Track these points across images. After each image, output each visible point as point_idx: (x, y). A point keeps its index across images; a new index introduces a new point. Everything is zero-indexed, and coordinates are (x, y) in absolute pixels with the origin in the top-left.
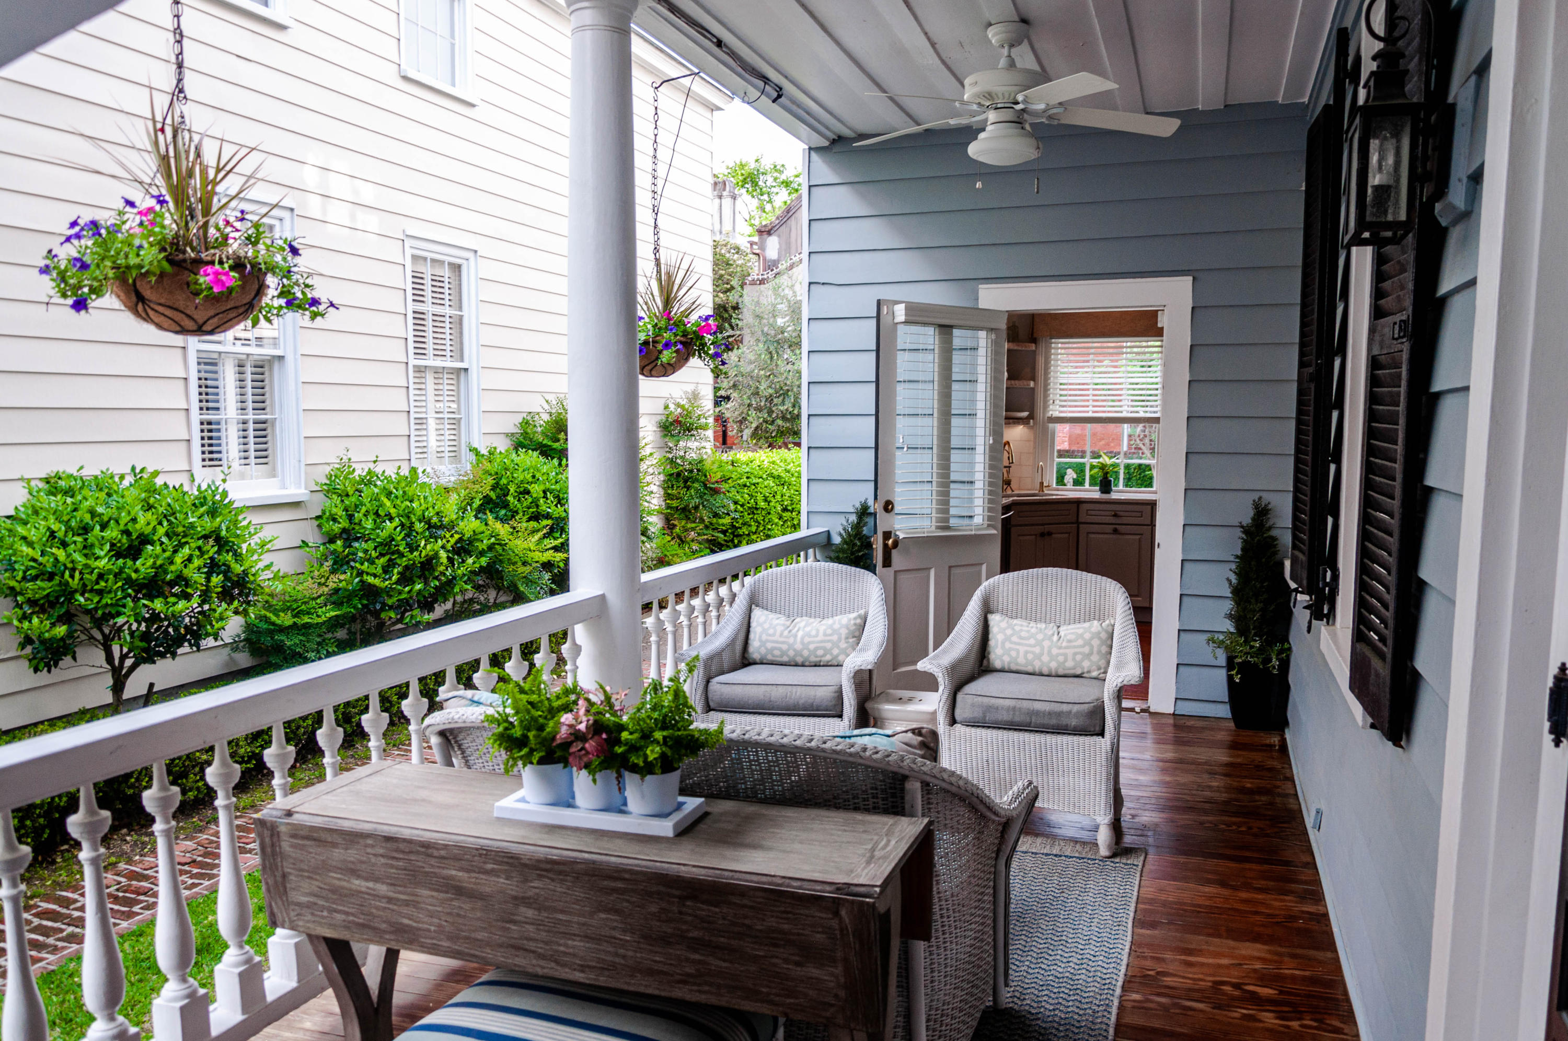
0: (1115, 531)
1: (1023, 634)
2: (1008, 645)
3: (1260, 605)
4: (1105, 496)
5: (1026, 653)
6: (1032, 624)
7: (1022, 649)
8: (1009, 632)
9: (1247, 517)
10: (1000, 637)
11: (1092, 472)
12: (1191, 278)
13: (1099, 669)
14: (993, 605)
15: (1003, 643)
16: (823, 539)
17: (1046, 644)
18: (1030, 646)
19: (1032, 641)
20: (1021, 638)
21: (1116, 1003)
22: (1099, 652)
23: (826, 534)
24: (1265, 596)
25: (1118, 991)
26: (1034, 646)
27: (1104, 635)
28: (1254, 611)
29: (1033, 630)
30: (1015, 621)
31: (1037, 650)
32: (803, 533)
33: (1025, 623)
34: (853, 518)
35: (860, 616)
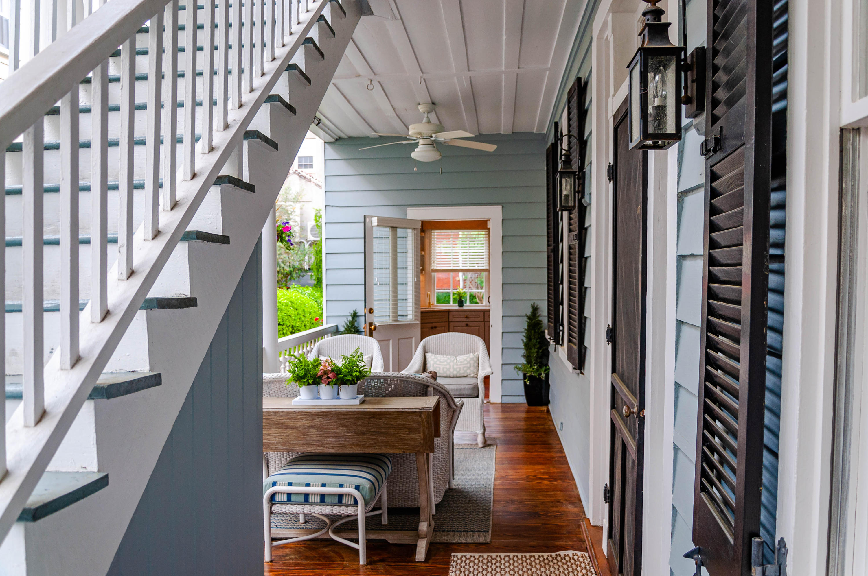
0: (467, 325)
1: (441, 360)
2: (435, 365)
3: (536, 350)
4: (461, 308)
5: (443, 368)
6: (445, 356)
7: (441, 367)
8: (435, 360)
9: (529, 312)
10: (432, 362)
11: (454, 297)
12: (501, 207)
13: (474, 373)
14: (427, 350)
15: (433, 364)
16: (334, 329)
17: (452, 364)
18: (445, 365)
19: (445, 363)
20: (440, 362)
21: (493, 484)
22: (474, 366)
24: (538, 346)
25: (493, 481)
26: (446, 365)
27: (475, 359)
28: (533, 353)
29: (446, 359)
30: (438, 356)
31: (448, 367)
32: (325, 326)
33: (442, 356)
34: (350, 318)
35: (369, 357)
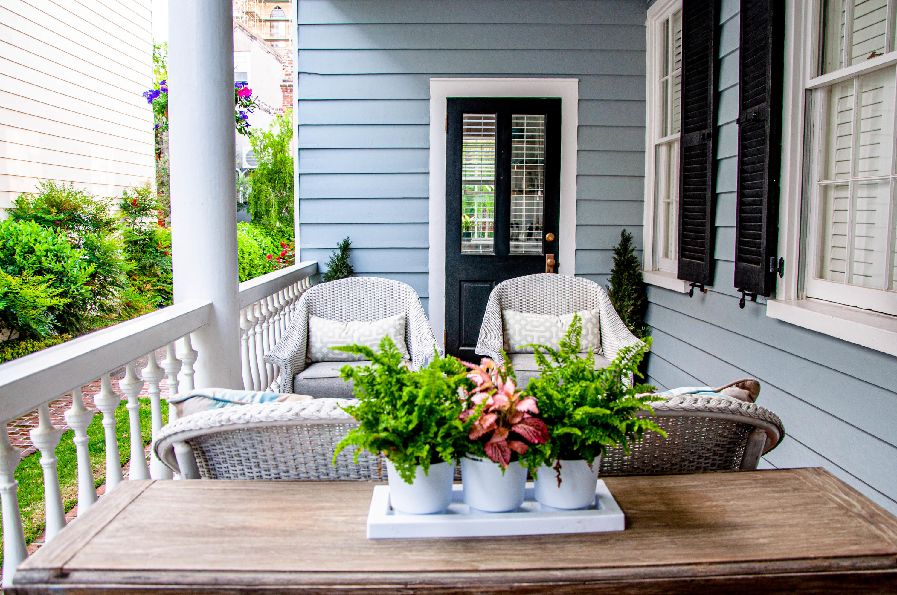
1: (535, 323)
2: (524, 333)
3: (632, 302)
5: (539, 337)
6: (539, 316)
7: (536, 335)
8: (523, 322)
10: (517, 327)
12: (577, 80)
13: (593, 345)
14: (504, 305)
15: (520, 332)
16: (312, 271)
17: (554, 330)
18: (541, 332)
19: (542, 328)
20: (533, 326)
22: (593, 333)
23: (315, 266)
24: (635, 295)
26: (545, 332)
27: (594, 320)
29: (541, 320)
30: (525, 314)
31: (547, 334)
32: (298, 266)
33: (533, 315)
34: (339, 252)
35: (402, 317)
